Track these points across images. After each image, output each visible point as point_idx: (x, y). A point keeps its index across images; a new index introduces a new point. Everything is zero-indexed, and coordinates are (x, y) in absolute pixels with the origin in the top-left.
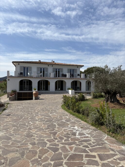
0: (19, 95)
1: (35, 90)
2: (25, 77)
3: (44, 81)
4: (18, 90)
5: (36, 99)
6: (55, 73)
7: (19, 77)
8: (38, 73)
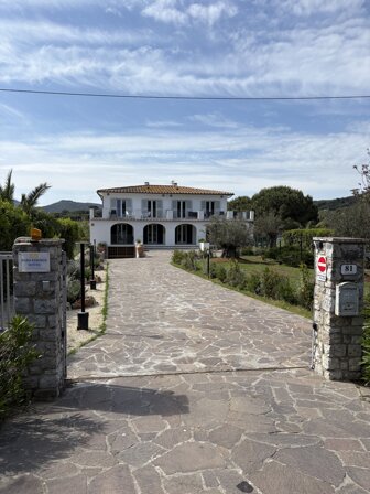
0: (112, 251)
1: (139, 242)
2: (121, 219)
3: (155, 226)
5: (140, 256)
6: (176, 209)
7: (110, 219)
8: (143, 212)
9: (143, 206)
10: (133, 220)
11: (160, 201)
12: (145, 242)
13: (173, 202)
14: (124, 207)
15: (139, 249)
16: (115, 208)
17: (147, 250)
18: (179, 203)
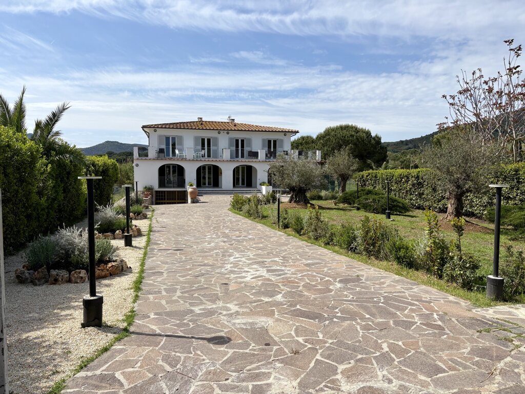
0: (159, 196)
1: (191, 185)
2: (171, 159)
3: (210, 167)
4: (156, 187)
5: (193, 202)
6: (234, 148)
7: (158, 159)
8: (196, 151)
9: (196, 144)
10: (185, 160)
11: (216, 139)
12: (199, 185)
13: (231, 139)
14: (174, 145)
15: (191, 193)
16: (164, 147)
17: (201, 194)
18: (237, 141)
